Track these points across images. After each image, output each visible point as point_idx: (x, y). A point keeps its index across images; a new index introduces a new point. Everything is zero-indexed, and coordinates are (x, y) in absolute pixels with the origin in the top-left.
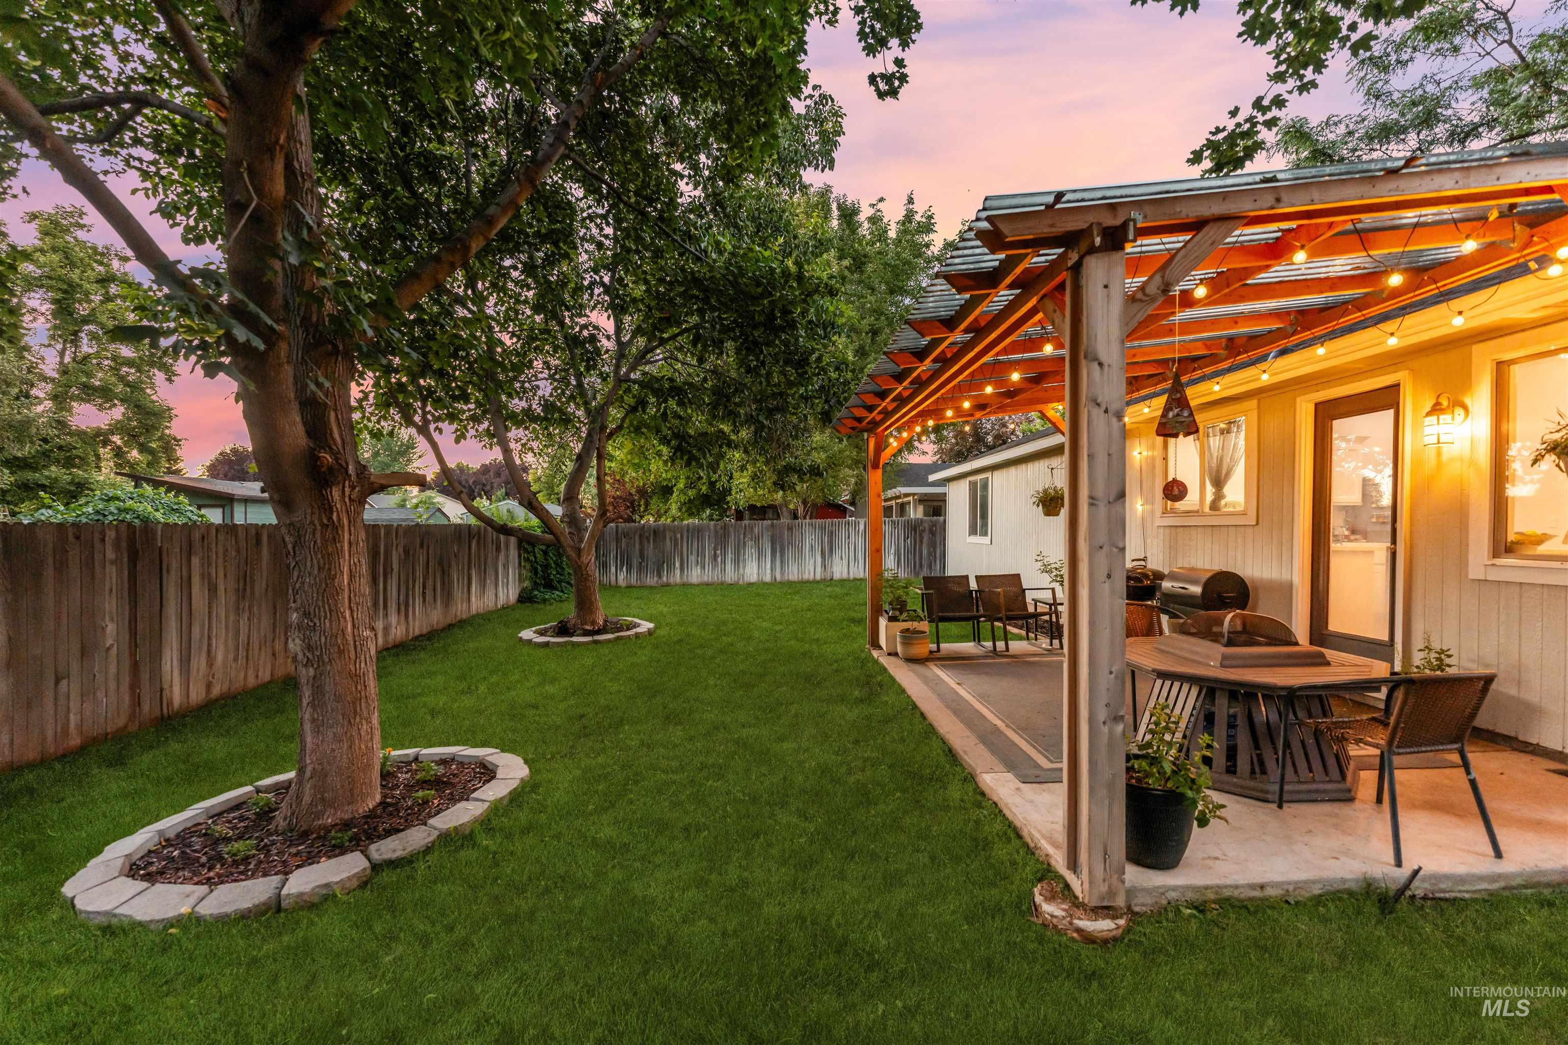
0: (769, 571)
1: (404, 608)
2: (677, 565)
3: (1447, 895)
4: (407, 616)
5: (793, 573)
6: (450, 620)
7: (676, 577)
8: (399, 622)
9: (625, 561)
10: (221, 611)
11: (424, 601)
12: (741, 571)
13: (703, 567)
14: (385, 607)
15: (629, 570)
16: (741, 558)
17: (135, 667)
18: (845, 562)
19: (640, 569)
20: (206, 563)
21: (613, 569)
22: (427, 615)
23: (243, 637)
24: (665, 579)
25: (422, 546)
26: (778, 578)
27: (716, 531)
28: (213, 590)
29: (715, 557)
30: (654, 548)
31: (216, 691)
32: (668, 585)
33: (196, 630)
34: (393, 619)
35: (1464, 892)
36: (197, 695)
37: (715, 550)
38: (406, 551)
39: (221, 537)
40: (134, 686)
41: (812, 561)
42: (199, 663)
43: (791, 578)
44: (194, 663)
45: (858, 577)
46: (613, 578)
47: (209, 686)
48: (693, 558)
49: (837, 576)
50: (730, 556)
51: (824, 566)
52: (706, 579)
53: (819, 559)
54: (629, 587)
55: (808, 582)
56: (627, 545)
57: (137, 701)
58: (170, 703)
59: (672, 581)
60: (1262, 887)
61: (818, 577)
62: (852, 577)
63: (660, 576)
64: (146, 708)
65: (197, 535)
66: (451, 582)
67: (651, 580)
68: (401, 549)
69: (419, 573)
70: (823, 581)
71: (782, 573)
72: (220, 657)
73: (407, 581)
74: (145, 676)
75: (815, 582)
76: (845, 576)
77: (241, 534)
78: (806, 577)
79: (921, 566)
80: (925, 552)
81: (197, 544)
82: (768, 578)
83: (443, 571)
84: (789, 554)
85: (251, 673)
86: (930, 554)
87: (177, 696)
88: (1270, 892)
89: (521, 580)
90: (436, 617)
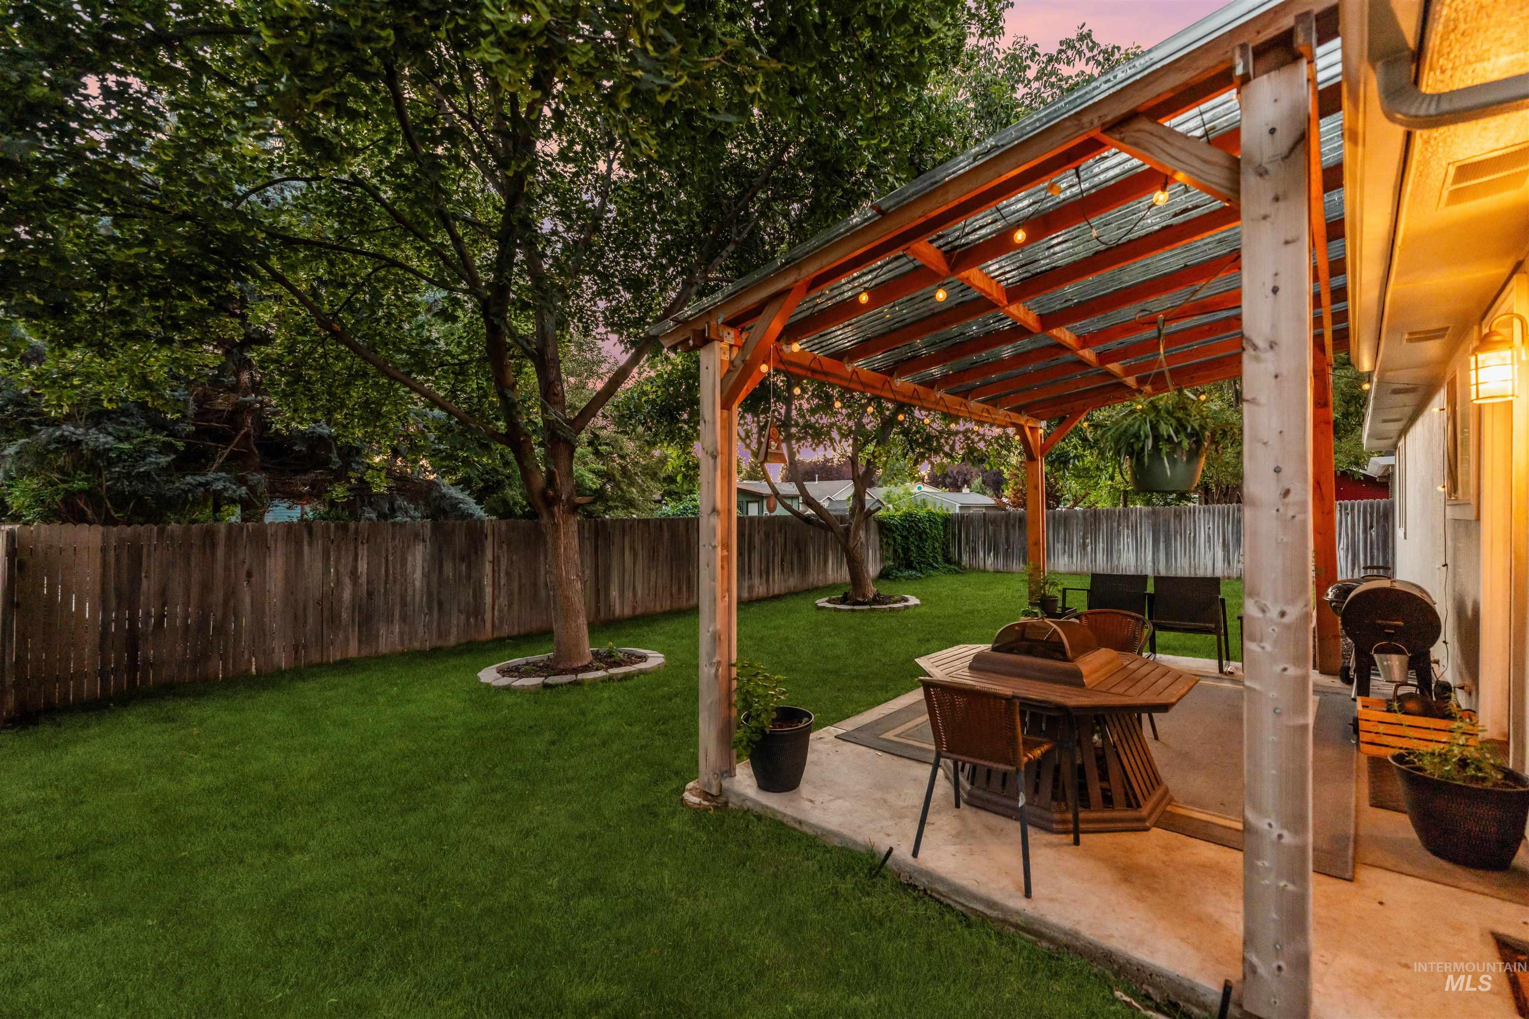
0: (1151, 564)
1: (766, 573)
3: (942, 899)
4: (767, 581)
5: (1183, 568)
6: (805, 586)
8: (761, 584)
9: (993, 547)
10: (639, 567)
11: (783, 570)
12: (1115, 562)
13: (1071, 556)
14: (750, 572)
15: (996, 556)
16: (1115, 547)
17: (598, 592)
19: (1007, 556)
20: (632, 542)
21: (982, 555)
22: (785, 581)
23: (652, 583)
25: (780, 531)
26: (1162, 572)
27: (1085, 519)
28: (635, 555)
29: (1084, 546)
30: (1020, 536)
31: (639, 611)
33: (627, 577)
34: (756, 581)
35: (958, 902)
36: (628, 611)
37: (1084, 538)
38: (767, 535)
39: (641, 525)
40: (598, 602)
41: (1209, 554)
42: (629, 594)
43: (1180, 573)
44: (626, 593)
46: (981, 564)
47: (634, 608)
48: (1059, 546)
50: (1101, 545)
52: (1074, 568)
53: (1220, 554)
54: (997, 572)
56: (995, 531)
57: (598, 611)
58: (614, 614)
60: (800, 822)
64: (602, 615)
65: (627, 525)
66: (807, 559)
68: (762, 533)
69: (778, 550)
71: (1168, 566)
72: (639, 593)
73: (768, 557)
74: (602, 597)
77: (652, 524)
81: (627, 529)
83: (800, 551)
84: (1178, 545)
85: (658, 604)
87: (618, 612)
88: (805, 829)
89: (882, 560)
90: (793, 582)
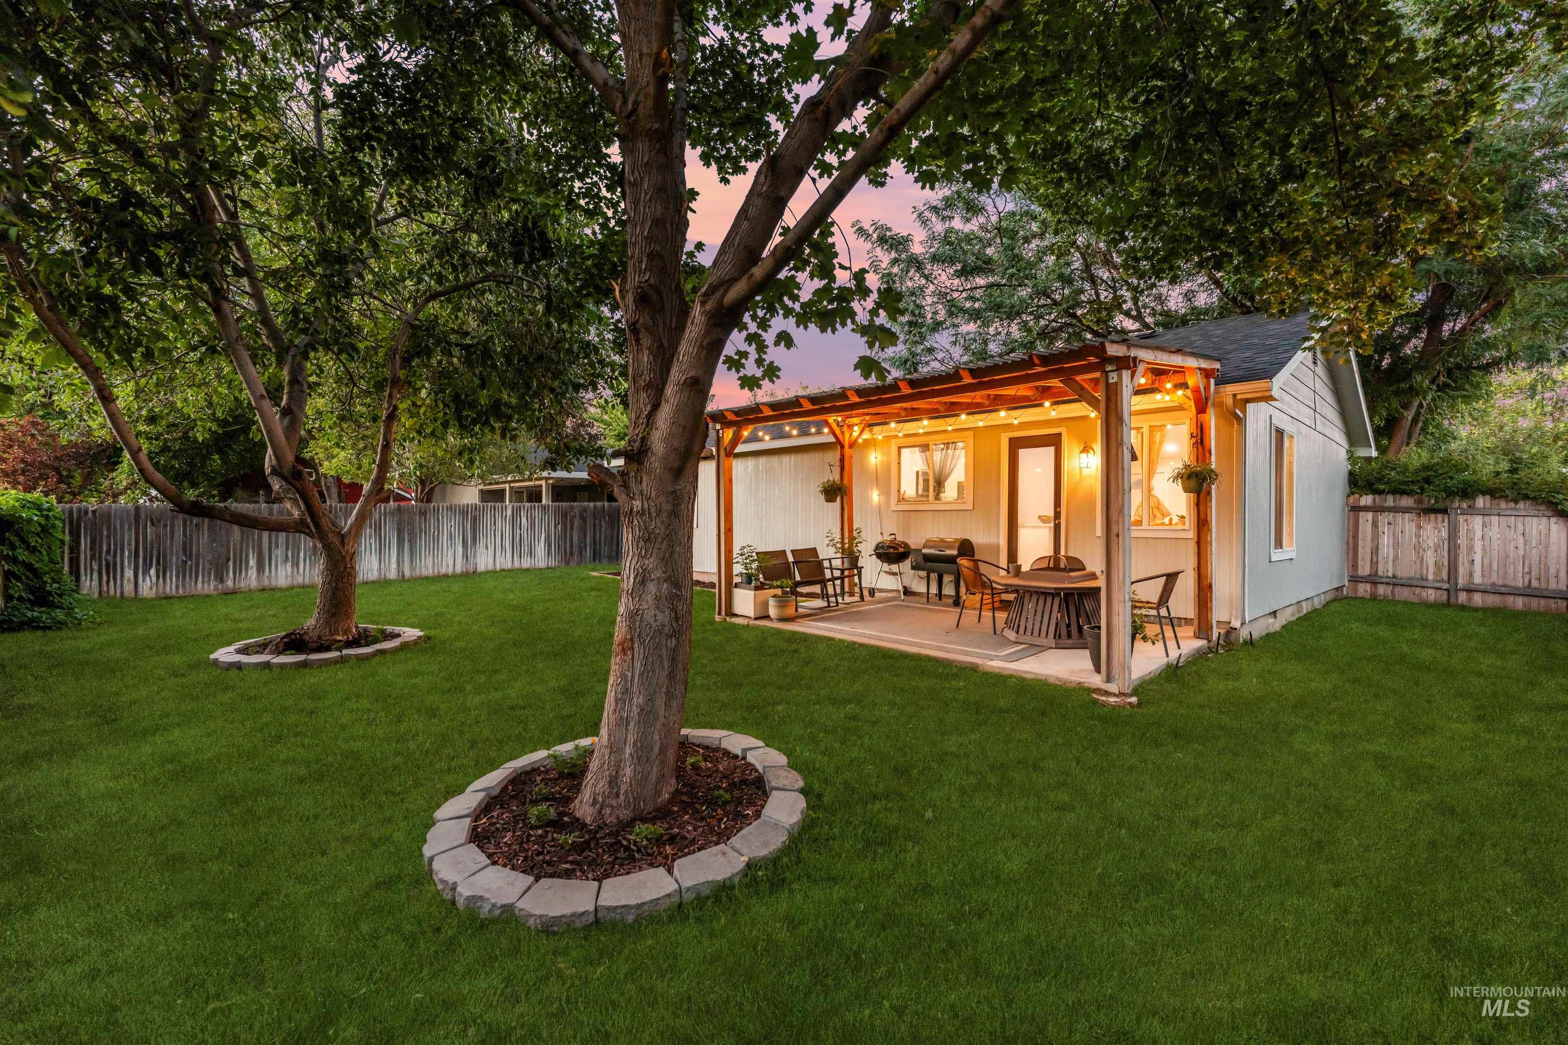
0: (394, 566)
2: (252, 562)
5: (427, 566)
7: (251, 579)
9: (154, 560)
13: (296, 564)
15: (161, 572)
18: (491, 551)
19: (183, 571)
21: (129, 573)
24: (230, 583)
26: (407, 573)
30: (212, 540)
32: (234, 592)
41: (450, 553)
43: (424, 572)
45: (506, 568)
46: (129, 588)
49: (481, 568)
51: (466, 556)
52: (300, 580)
53: (460, 550)
54: (161, 599)
55: (446, 576)
59: (243, 584)
61: (459, 569)
62: (498, 568)
63: (221, 579)
67: (205, 586)
70: (466, 575)
71: (412, 568)
75: (454, 576)
76: (490, 567)
78: (443, 571)
79: (572, 553)
80: (575, 539)
82: (393, 574)
84: (421, 543)
86: (580, 541)
